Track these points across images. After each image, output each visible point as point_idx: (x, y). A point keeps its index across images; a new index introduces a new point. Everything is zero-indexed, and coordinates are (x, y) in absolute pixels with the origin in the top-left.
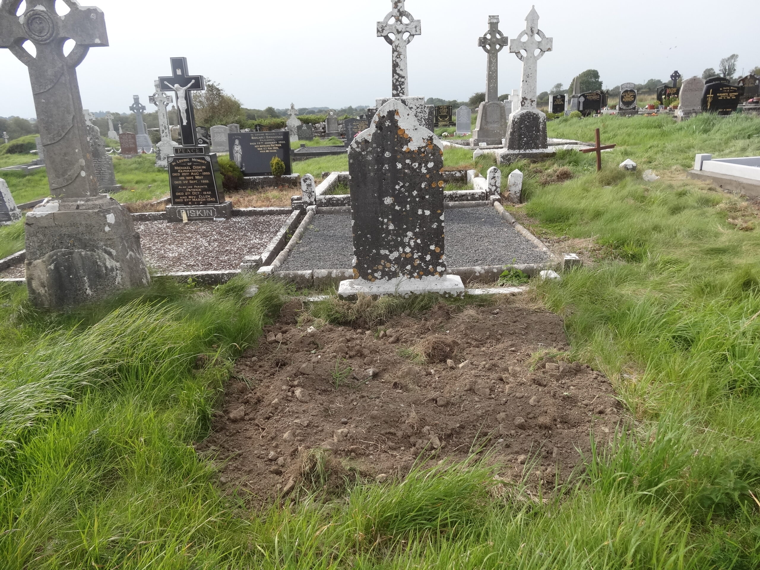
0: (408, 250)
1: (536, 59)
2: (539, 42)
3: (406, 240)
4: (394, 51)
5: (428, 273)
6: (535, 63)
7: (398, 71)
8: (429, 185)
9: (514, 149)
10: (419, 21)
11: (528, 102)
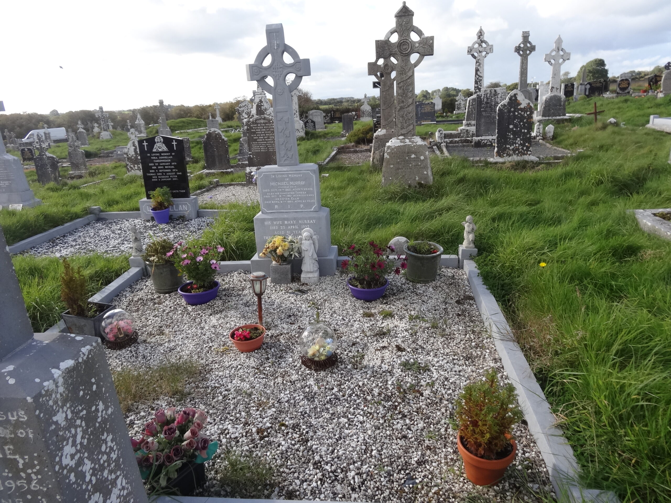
0: (517, 145)
1: (561, 64)
2: (562, 55)
3: (517, 141)
4: (477, 62)
5: (524, 154)
6: (560, 67)
7: (479, 73)
8: (527, 120)
9: (546, 116)
10: (492, 46)
11: (554, 90)
